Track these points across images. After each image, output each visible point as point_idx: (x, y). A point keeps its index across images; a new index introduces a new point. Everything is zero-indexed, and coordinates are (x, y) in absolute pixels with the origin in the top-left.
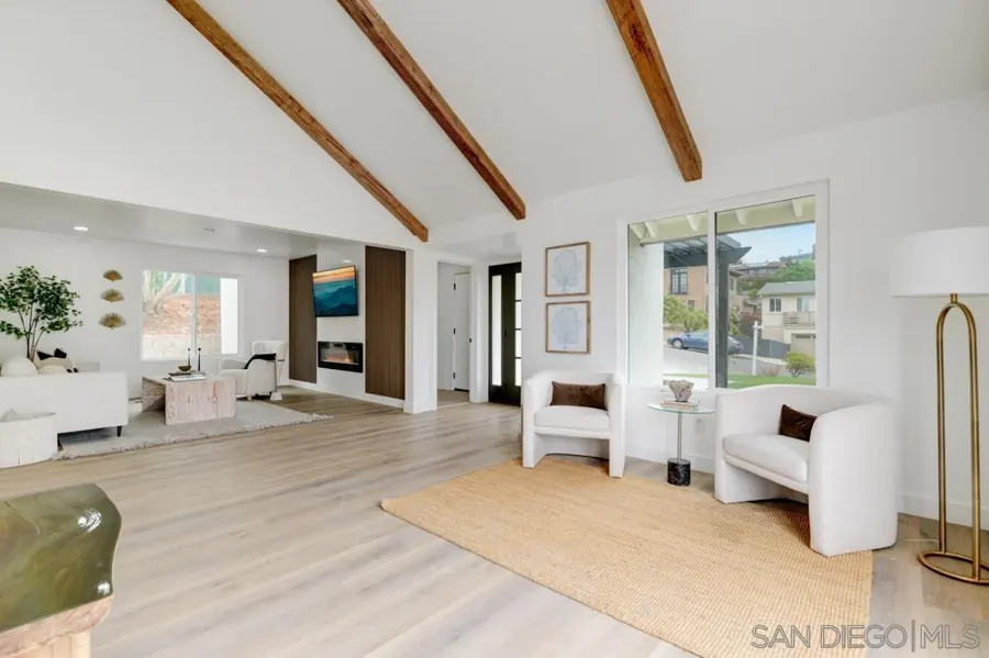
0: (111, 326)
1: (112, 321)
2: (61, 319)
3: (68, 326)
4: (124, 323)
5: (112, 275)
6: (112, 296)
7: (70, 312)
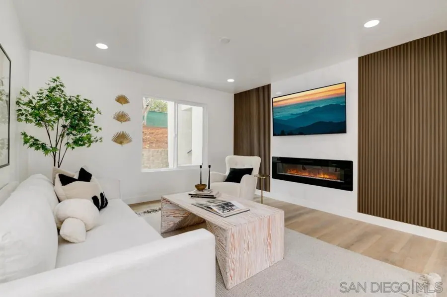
0: (121, 143)
1: (121, 138)
2: (84, 135)
3: (90, 142)
4: (130, 141)
5: (122, 100)
6: (121, 117)
7: (92, 128)
